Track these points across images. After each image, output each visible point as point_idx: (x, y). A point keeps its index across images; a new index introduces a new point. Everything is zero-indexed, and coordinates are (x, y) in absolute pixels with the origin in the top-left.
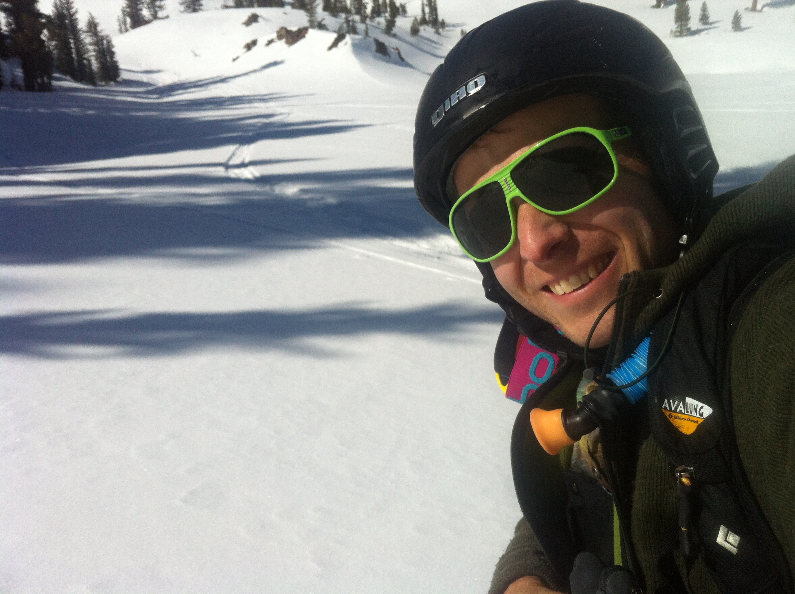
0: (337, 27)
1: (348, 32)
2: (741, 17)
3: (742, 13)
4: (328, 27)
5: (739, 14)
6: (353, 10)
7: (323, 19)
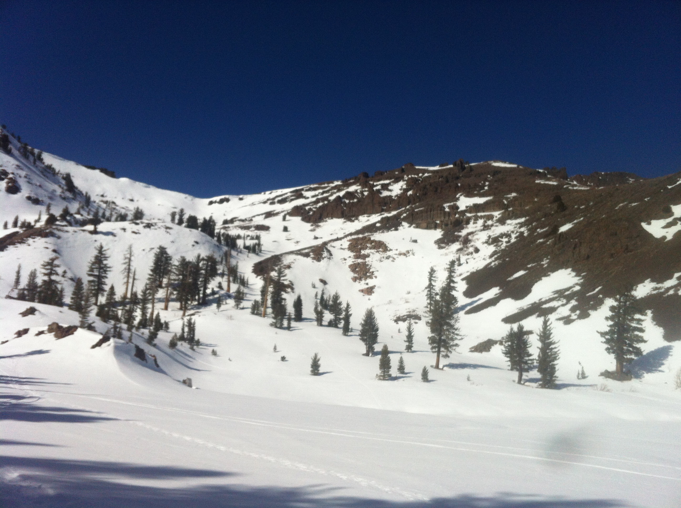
0: (104, 331)
1: (114, 337)
2: (428, 371)
3: (429, 368)
4: (97, 329)
5: (427, 369)
6: (123, 319)
7: (94, 322)
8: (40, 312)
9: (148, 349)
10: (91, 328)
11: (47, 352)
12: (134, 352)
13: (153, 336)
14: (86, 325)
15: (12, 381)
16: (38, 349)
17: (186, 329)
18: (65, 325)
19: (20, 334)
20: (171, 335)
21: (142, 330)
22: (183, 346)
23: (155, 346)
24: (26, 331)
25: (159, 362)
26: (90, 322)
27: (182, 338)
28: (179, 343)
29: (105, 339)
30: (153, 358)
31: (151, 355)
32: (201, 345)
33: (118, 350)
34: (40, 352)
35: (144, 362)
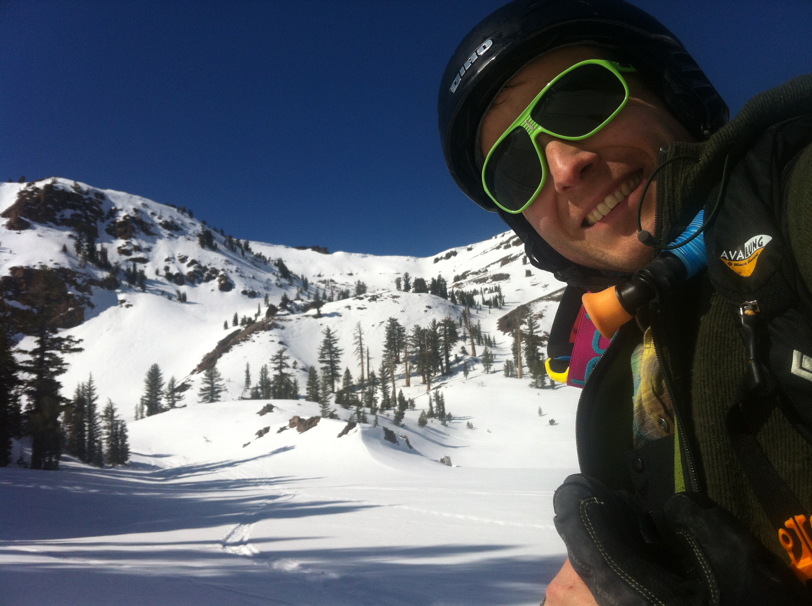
0: (348, 417)
1: (359, 422)
4: (340, 417)
6: (364, 403)
7: (335, 410)
8: (278, 408)
9: (398, 431)
10: (333, 416)
11: (292, 448)
12: (383, 435)
13: (400, 416)
14: (328, 414)
15: (261, 482)
16: (282, 446)
17: (434, 404)
18: (307, 418)
19: (261, 434)
20: (420, 412)
21: (387, 412)
22: (434, 423)
23: (403, 426)
24: (267, 430)
25: (411, 443)
26: (331, 410)
27: (431, 414)
28: (429, 420)
29: (351, 425)
30: (405, 439)
31: (401, 436)
32: (453, 419)
33: (367, 436)
34: (285, 449)
35: (396, 445)
